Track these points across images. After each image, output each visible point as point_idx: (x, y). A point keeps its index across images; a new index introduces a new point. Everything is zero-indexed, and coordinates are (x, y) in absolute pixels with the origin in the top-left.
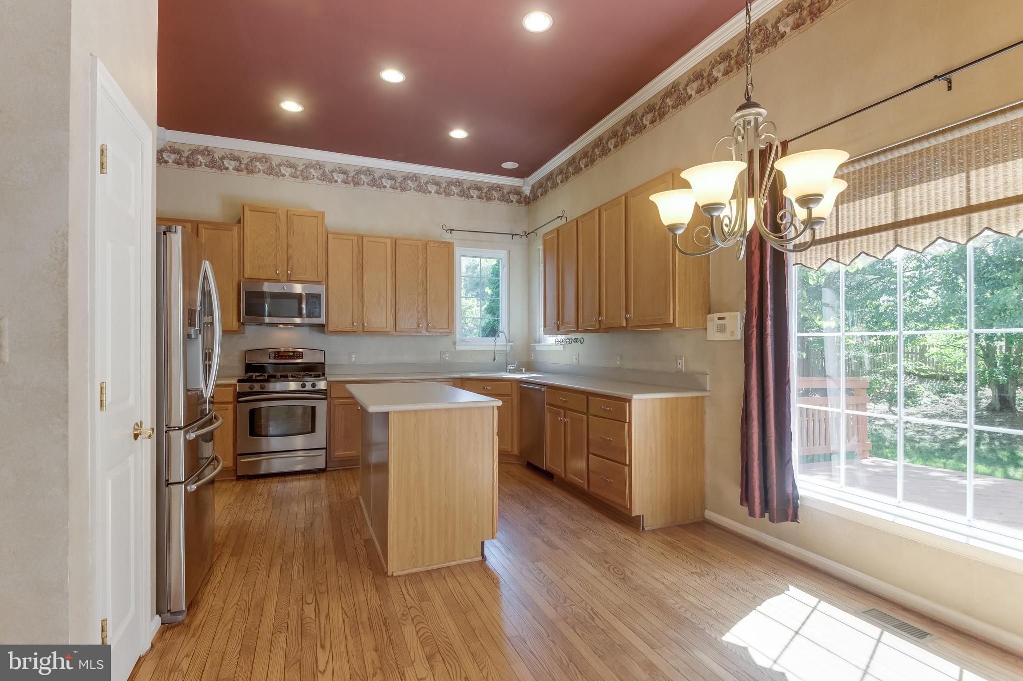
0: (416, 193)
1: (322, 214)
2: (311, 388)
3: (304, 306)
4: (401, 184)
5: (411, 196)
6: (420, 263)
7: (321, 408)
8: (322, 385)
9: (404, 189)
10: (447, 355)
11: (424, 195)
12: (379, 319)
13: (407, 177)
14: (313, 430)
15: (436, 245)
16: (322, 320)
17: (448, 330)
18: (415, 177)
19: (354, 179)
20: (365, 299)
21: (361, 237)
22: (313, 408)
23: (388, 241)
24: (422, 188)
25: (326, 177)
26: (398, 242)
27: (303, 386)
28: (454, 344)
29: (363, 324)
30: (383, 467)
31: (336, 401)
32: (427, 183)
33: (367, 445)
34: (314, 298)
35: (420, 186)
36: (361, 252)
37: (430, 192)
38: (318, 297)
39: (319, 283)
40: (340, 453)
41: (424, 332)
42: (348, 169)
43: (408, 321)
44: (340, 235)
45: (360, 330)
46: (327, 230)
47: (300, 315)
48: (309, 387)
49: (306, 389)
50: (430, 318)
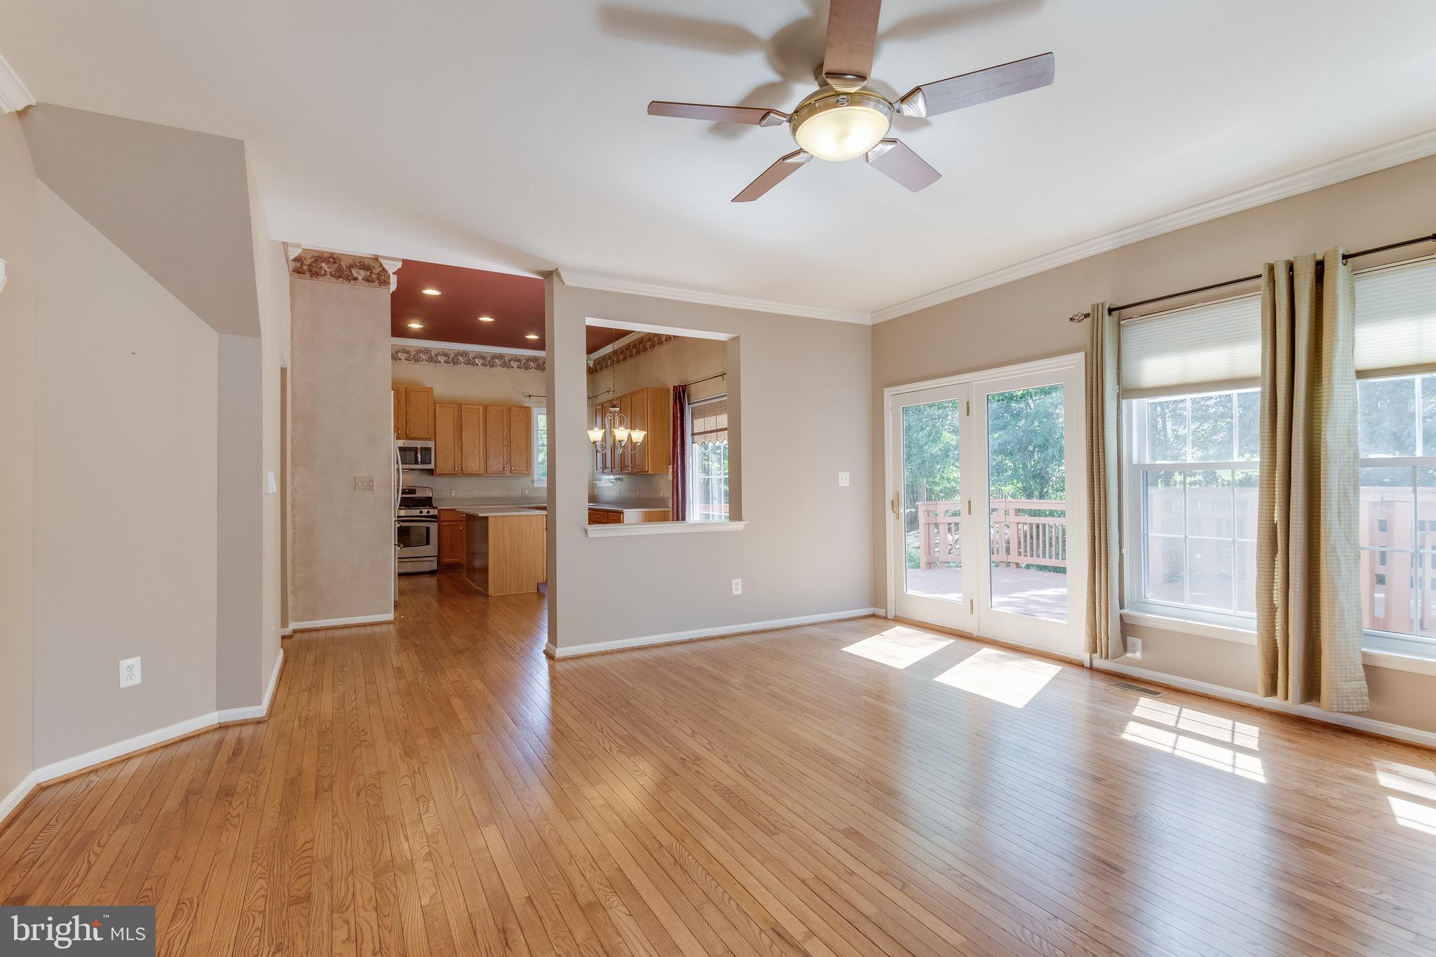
0: (501, 368)
1: (431, 389)
2: (426, 514)
3: (419, 456)
4: (490, 362)
5: (498, 371)
6: (505, 423)
7: (434, 527)
8: (433, 512)
9: (492, 366)
10: (527, 490)
11: (508, 369)
12: (474, 463)
13: (495, 357)
14: (428, 543)
15: (518, 409)
16: (432, 466)
17: (527, 472)
18: (501, 357)
19: (453, 360)
20: (463, 449)
21: (460, 405)
22: (428, 528)
23: (481, 408)
24: (506, 365)
25: (432, 359)
26: (488, 408)
27: (421, 512)
28: (533, 482)
29: (462, 469)
30: (485, 570)
31: (444, 523)
32: (510, 361)
33: (471, 554)
34: (426, 450)
35: (504, 362)
36: (460, 416)
37: (513, 367)
38: (428, 449)
39: (429, 439)
40: (446, 560)
41: (509, 474)
42: (449, 353)
43: (495, 464)
44: (444, 403)
45: (460, 473)
46: (434, 401)
47: (416, 462)
48: (425, 513)
49: (423, 514)
50: (513, 463)
